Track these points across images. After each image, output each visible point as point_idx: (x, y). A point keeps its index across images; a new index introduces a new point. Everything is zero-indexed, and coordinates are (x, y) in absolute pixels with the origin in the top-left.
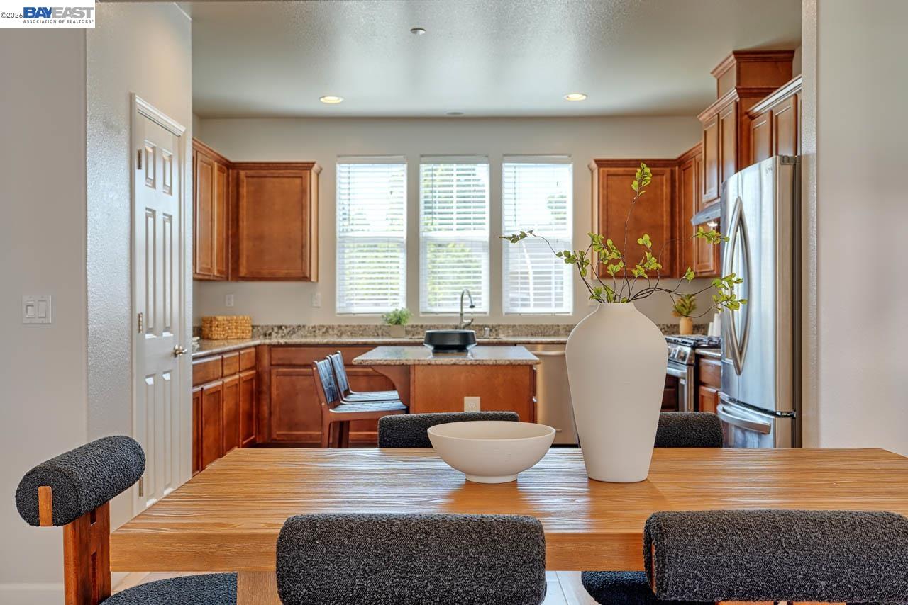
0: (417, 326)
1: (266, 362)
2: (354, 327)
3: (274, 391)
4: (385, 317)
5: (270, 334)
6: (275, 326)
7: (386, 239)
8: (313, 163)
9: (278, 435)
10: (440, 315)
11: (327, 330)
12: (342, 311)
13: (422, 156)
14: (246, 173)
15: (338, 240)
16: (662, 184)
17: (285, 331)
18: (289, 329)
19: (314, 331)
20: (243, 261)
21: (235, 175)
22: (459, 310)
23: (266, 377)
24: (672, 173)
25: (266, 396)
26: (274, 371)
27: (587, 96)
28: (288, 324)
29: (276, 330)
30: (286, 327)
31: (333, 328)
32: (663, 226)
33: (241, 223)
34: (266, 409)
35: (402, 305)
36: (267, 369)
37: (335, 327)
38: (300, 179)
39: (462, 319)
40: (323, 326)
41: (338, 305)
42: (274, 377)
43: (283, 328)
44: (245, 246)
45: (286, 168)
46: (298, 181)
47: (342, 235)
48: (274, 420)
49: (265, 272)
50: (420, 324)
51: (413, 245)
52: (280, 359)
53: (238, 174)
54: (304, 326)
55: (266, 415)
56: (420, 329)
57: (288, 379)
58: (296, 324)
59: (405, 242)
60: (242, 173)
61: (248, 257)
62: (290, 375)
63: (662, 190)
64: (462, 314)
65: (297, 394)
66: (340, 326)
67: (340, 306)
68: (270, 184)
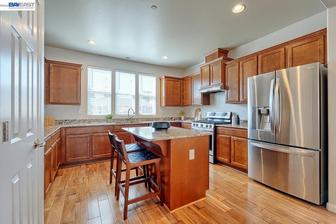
0: (115, 119)
1: (63, 134)
2: (94, 120)
3: (67, 144)
4: (106, 116)
5: (62, 123)
6: (64, 120)
7: (105, 93)
8: (82, 65)
9: (69, 160)
10: (121, 116)
11: (84, 121)
12: (89, 115)
13: (116, 69)
14: (53, 65)
15: (88, 92)
16: (178, 84)
17: (68, 122)
18: (70, 121)
19: (80, 122)
20: (52, 96)
21: (48, 65)
22: (128, 114)
23: (64, 139)
24: (180, 81)
25: (63, 146)
26: (67, 137)
27: (168, 57)
28: (69, 119)
29: (64, 121)
30: (68, 120)
31: (87, 120)
32: (178, 94)
33: (51, 83)
34: (63, 151)
35: (110, 113)
36: (64, 136)
37: (88, 120)
38: (76, 70)
39: (129, 117)
40: (83, 120)
41: (88, 113)
42: (67, 139)
43: (67, 121)
44: (52, 91)
45: (70, 65)
46: (75, 70)
47: (89, 90)
48: (67, 154)
49: (62, 101)
50: (116, 118)
51: (113, 95)
52: (70, 132)
53: (49, 65)
54: (76, 120)
55: (64, 153)
56: (116, 120)
57: (73, 139)
58: (72, 119)
59: (111, 94)
60: (51, 65)
61: (54, 95)
62: (74, 138)
63: (178, 85)
64: (129, 115)
65: (77, 144)
66: (89, 119)
67: (89, 113)
68: (63, 70)
